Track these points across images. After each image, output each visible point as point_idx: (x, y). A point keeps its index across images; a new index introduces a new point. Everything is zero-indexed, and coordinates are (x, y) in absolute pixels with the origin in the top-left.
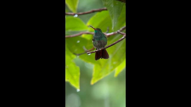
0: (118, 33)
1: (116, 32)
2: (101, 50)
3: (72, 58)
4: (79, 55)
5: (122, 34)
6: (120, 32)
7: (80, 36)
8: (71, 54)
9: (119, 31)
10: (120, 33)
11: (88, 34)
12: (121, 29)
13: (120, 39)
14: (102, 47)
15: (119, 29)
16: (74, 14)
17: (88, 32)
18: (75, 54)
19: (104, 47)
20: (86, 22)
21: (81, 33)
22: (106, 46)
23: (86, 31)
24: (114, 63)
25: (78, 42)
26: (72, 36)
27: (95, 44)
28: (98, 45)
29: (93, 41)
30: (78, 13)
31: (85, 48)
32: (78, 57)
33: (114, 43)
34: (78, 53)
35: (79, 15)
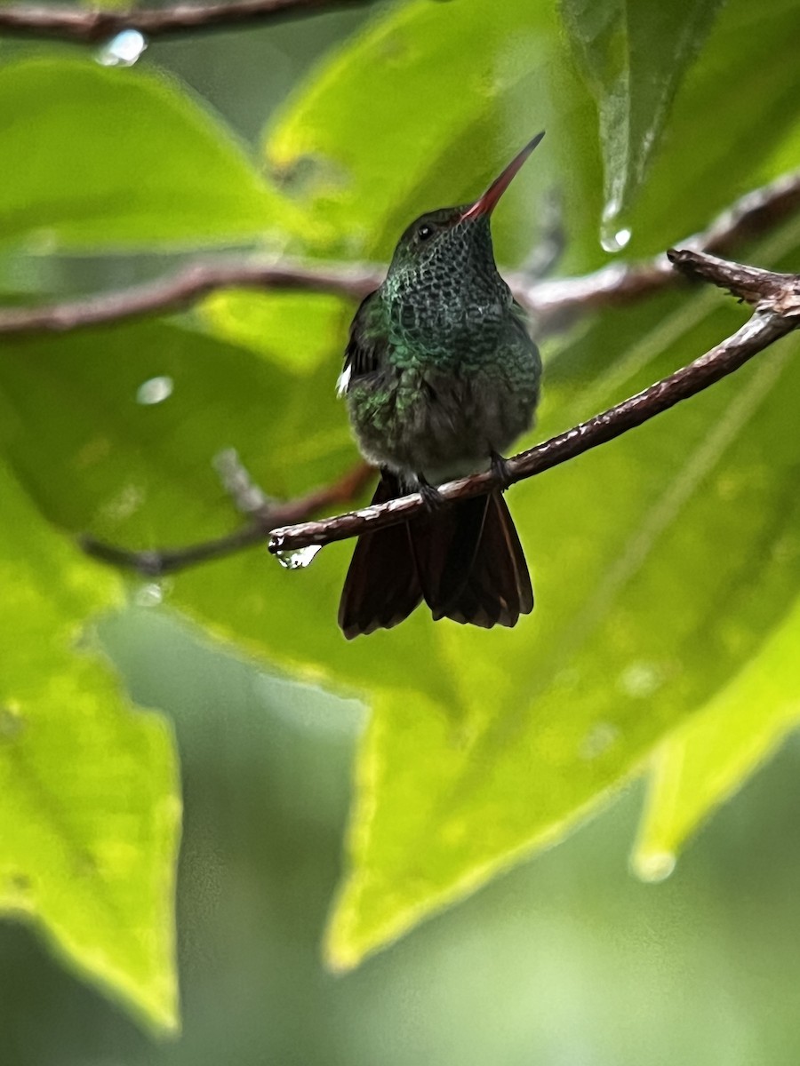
0: (691, 273)
1: (665, 265)
2: (456, 500)
3: (72, 605)
4: (169, 564)
5: (736, 288)
6: (716, 261)
7: (178, 320)
8: (62, 548)
9: (694, 245)
10: (717, 278)
11: (280, 283)
12: (724, 223)
13: (715, 353)
14: (469, 454)
15: (699, 228)
16: (105, 30)
17: (269, 261)
18: (103, 553)
19: (495, 456)
20: (250, 128)
21: (194, 274)
22: (523, 445)
23: (250, 248)
24: (638, 679)
25: (158, 390)
26: (66, 313)
27: (389, 410)
28: (427, 434)
29: (344, 378)
30: (150, 16)
31: (241, 477)
32: (154, 592)
33: (636, 400)
34: (149, 544)
35: (150, 34)
